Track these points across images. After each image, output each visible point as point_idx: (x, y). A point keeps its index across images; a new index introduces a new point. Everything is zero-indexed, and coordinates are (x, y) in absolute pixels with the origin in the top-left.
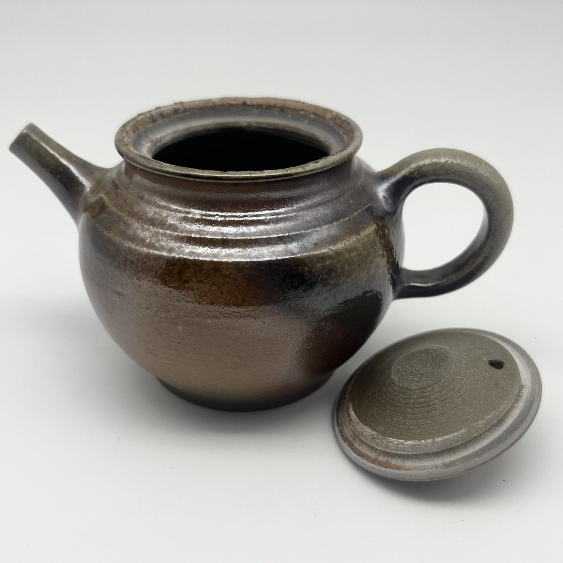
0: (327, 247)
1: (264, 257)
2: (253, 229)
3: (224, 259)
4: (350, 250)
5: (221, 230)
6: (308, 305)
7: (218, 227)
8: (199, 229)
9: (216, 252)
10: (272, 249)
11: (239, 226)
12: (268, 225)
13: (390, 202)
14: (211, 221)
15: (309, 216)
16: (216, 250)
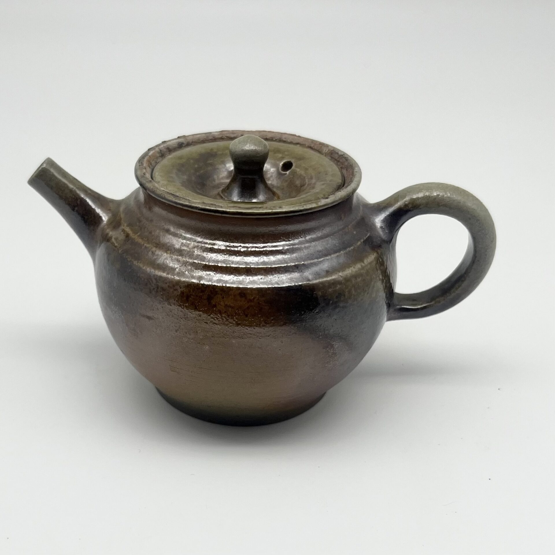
0: (337, 274)
1: (283, 283)
2: (272, 258)
3: (248, 285)
4: (355, 276)
5: (244, 260)
6: (321, 325)
7: (241, 257)
8: (224, 259)
9: (240, 279)
10: (290, 276)
11: (260, 256)
12: (286, 255)
13: (387, 231)
14: (234, 251)
15: (319, 246)
16: (241, 278)
